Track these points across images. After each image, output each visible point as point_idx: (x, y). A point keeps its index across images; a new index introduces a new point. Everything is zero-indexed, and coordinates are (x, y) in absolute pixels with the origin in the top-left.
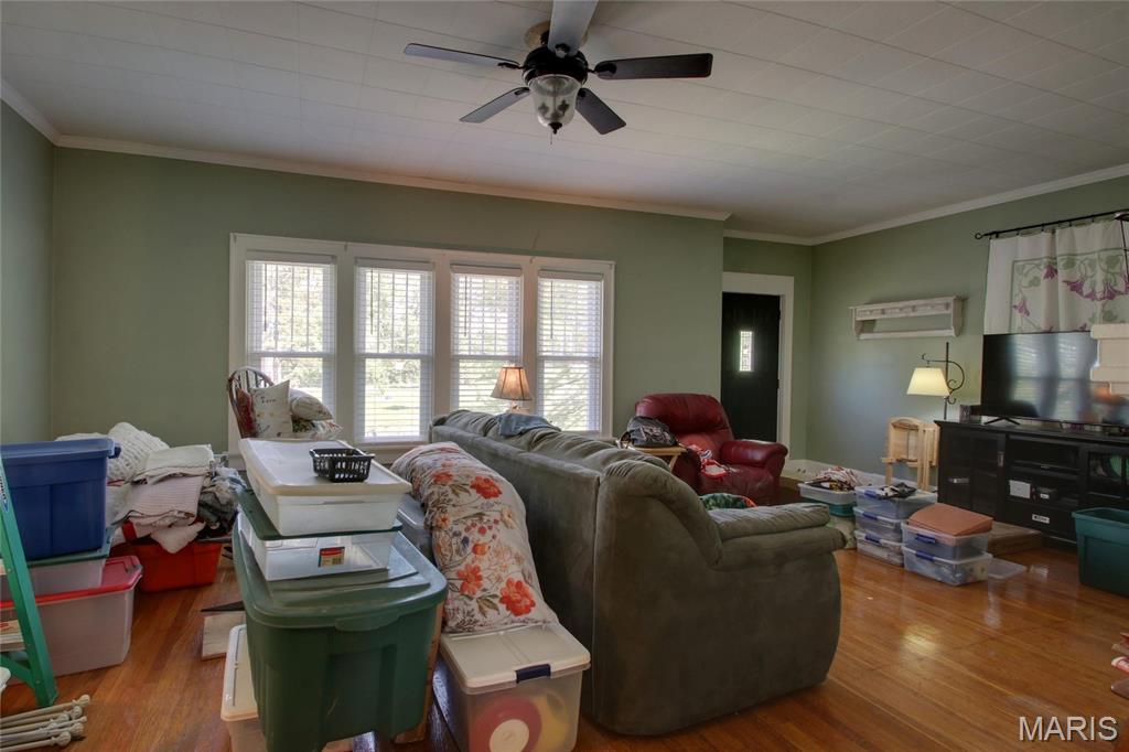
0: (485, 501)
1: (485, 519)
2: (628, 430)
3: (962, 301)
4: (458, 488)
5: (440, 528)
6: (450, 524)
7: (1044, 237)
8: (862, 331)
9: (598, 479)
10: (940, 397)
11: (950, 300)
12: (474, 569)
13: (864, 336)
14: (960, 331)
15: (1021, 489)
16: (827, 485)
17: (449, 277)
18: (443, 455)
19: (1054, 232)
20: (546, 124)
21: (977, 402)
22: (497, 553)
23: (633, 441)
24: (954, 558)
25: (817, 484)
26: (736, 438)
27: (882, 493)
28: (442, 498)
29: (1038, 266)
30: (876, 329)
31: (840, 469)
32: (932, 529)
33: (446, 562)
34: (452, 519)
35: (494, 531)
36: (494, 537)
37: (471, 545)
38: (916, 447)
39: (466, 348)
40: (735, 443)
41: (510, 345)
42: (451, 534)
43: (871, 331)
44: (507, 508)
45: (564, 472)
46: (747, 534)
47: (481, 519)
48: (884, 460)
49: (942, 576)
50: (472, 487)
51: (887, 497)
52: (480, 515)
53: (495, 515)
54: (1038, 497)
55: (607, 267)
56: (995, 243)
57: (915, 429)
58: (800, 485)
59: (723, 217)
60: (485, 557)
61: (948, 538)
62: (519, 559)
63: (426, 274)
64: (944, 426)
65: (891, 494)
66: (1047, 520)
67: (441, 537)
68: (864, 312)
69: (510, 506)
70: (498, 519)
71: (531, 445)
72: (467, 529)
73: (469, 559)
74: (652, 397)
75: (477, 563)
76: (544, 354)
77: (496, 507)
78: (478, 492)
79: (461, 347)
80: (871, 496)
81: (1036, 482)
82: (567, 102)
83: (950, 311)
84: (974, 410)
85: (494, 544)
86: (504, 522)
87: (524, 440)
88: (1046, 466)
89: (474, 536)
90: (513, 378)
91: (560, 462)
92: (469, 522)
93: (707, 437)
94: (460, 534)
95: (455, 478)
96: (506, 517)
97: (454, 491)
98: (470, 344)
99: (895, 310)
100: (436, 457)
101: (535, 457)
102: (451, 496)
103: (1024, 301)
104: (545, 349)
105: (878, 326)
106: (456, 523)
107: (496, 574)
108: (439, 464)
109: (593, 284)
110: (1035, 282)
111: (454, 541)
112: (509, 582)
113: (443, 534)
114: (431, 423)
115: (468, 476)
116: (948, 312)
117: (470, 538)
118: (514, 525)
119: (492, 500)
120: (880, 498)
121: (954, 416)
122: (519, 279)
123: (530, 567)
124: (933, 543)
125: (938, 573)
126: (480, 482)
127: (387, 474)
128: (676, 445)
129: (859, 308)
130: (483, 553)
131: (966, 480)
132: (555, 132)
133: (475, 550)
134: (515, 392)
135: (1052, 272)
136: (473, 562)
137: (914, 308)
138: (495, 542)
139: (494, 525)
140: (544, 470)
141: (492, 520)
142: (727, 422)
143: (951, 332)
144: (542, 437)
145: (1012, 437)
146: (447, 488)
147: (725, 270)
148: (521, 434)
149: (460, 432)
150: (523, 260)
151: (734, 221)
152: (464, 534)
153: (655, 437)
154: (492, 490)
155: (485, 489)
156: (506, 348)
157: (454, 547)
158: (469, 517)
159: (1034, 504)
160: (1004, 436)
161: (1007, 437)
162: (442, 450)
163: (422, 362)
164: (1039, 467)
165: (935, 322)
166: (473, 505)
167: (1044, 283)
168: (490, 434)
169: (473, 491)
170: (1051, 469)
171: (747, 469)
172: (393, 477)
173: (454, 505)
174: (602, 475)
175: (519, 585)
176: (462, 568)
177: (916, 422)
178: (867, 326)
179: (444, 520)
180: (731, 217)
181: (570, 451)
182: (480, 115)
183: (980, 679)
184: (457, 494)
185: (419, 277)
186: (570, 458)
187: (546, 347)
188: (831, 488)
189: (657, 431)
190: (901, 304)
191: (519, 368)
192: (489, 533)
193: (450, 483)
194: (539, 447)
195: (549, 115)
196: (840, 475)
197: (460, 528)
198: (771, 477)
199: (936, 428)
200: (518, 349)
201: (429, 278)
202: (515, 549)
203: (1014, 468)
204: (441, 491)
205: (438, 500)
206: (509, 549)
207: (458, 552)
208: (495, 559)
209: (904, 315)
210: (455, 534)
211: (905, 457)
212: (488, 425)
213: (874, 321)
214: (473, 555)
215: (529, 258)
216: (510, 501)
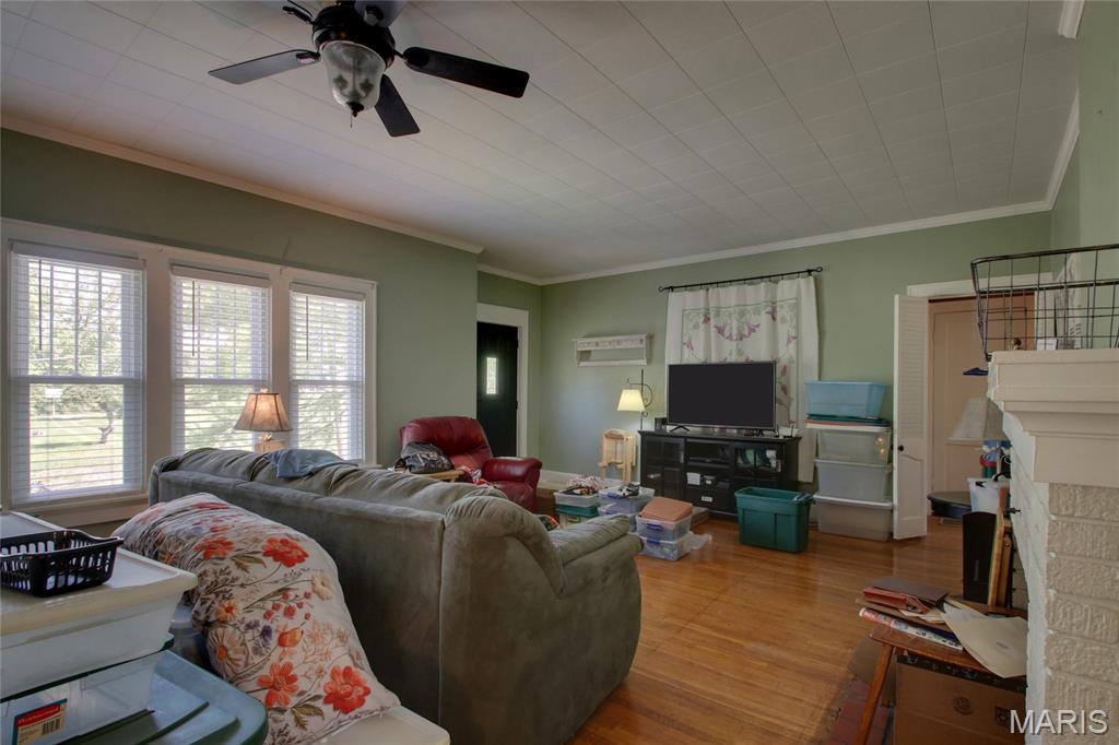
0: (289, 570)
1: (292, 594)
2: (403, 456)
3: (651, 338)
4: (243, 560)
5: (223, 622)
6: (239, 613)
7: (702, 293)
8: (581, 360)
9: (443, 523)
10: (637, 412)
11: (643, 337)
12: (284, 668)
13: (582, 364)
14: (649, 361)
15: (694, 478)
16: (578, 491)
17: (169, 281)
18: (206, 514)
19: (707, 290)
20: (341, 101)
21: (665, 416)
22: (314, 638)
23: (410, 467)
24: (673, 539)
25: (570, 491)
26: (495, 456)
27: (621, 494)
28: (221, 578)
29: (698, 314)
30: (592, 358)
31: (586, 477)
32: (658, 518)
33: (240, 670)
34: (241, 605)
35: (306, 609)
36: (307, 617)
37: (275, 637)
38: (622, 452)
39: (194, 370)
40: (496, 462)
41: (254, 367)
42: (242, 627)
43: (587, 359)
44: (319, 573)
45: (389, 518)
46: (580, 556)
47: (286, 597)
48: (601, 464)
49: (665, 554)
50: (266, 554)
51: (624, 497)
52: (284, 592)
53: (304, 587)
54: (705, 483)
55: (369, 287)
56: (673, 296)
57: (620, 438)
58: (555, 494)
59: (478, 250)
60: (298, 648)
61: (670, 524)
62: (342, 637)
63: (131, 273)
64: (642, 433)
65: (627, 494)
66: (710, 499)
67: (227, 637)
68: (583, 344)
69: (321, 570)
70: (309, 590)
71: (329, 487)
72: (268, 615)
73: (274, 658)
74: (418, 422)
75: (287, 659)
76: (298, 378)
77: (305, 576)
78: (275, 560)
79: (185, 369)
80: (612, 497)
81: (703, 472)
82: (371, 82)
83: (643, 345)
84: (664, 422)
85: (308, 626)
86: (318, 593)
87: (317, 481)
88: (708, 460)
89: (279, 622)
90: (266, 406)
91: (380, 505)
92: (269, 605)
93: (471, 458)
94: (256, 624)
95: (237, 546)
96: (319, 586)
97: (239, 565)
98: (199, 365)
99: (606, 343)
100: (197, 518)
101: (339, 501)
102: (236, 572)
103: (690, 339)
104: (298, 372)
105: (593, 356)
106: (248, 609)
107: (316, 667)
108: (205, 529)
109: (354, 303)
110: (696, 326)
111: (249, 636)
112: (335, 673)
113: (230, 629)
114: (155, 468)
115: (256, 540)
116: (640, 346)
117: (273, 627)
118: (330, 594)
119: (297, 567)
120: (620, 498)
121: (649, 426)
122: (266, 291)
123: (355, 643)
124: (659, 529)
125: (662, 552)
126: (277, 546)
127: (145, 564)
128: (452, 467)
129: (580, 341)
130: (295, 643)
131: (658, 475)
132: (355, 115)
133: (281, 642)
134: (270, 422)
135: (707, 320)
136: (281, 660)
137: (619, 342)
138: (309, 624)
139: (304, 600)
140: (356, 517)
141: (302, 596)
142: (487, 441)
143: (643, 362)
144: (343, 477)
145: (689, 440)
146: (227, 562)
147: (480, 301)
148: (311, 474)
149: (210, 478)
150: (270, 269)
151: (485, 256)
152: (263, 623)
153: (433, 462)
154: (295, 553)
155: (285, 555)
156: (249, 370)
157: (250, 645)
158: (269, 596)
159: (703, 489)
160: (683, 440)
161: (686, 441)
162: (201, 506)
163: (125, 387)
164: (704, 462)
165: (633, 354)
166: (269, 580)
167: (702, 326)
168: (261, 476)
169: (269, 560)
170: (713, 462)
171: (511, 484)
172: (166, 570)
173: (242, 586)
174: (448, 518)
175: (347, 672)
176: (266, 671)
177: (621, 432)
178: (585, 355)
179: (229, 610)
180: (484, 252)
181: (387, 491)
182: (237, 74)
183: (723, 637)
184: (245, 569)
185: (119, 277)
186: (392, 498)
187: (300, 370)
188: (581, 494)
189: (433, 456)
190: (611, 338)
191: (275, 395)
192: (300, 613)
193: (232, 554)
194: (342, 488)
195: (348, 90)
196: (586, 482)
197: (257, 615)
198: (531, 490)
199: (639, 436)
200: (265, 371)
201: (136, 278)
202: (336, 626)
203: (690, 463)
204: (218, 568)
205: (215, 583)
206: (329, 627)
207: (257, 651)
208: (313, 647)
209: (610, 347)
210: (249, 627)
211: (613, 460)
212: (254, 468)
213: (589, 352)
214: (280, 649)
215: (278, 267)
216: (319, 565)
